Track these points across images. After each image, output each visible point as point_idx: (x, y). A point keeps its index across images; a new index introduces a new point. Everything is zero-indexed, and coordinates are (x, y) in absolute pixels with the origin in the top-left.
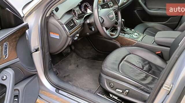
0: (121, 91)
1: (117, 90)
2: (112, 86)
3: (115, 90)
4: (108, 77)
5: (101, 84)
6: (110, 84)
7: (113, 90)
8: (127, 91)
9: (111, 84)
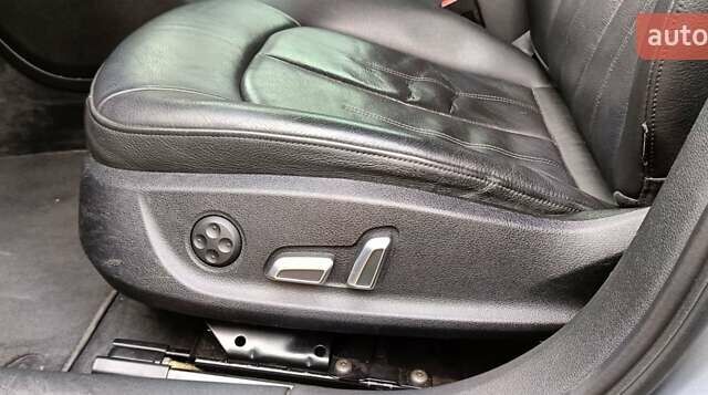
0: (324, 263)
1: (284, 263)
2: (224, 249)
3: (260, 272)
4: (169, 176)
5: (111, 262)
6: (196, 233)
7: (245, 276)
8: (379, 243)
9: (211, 234)
